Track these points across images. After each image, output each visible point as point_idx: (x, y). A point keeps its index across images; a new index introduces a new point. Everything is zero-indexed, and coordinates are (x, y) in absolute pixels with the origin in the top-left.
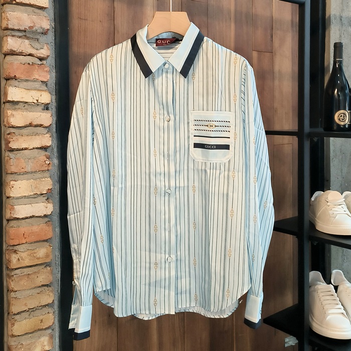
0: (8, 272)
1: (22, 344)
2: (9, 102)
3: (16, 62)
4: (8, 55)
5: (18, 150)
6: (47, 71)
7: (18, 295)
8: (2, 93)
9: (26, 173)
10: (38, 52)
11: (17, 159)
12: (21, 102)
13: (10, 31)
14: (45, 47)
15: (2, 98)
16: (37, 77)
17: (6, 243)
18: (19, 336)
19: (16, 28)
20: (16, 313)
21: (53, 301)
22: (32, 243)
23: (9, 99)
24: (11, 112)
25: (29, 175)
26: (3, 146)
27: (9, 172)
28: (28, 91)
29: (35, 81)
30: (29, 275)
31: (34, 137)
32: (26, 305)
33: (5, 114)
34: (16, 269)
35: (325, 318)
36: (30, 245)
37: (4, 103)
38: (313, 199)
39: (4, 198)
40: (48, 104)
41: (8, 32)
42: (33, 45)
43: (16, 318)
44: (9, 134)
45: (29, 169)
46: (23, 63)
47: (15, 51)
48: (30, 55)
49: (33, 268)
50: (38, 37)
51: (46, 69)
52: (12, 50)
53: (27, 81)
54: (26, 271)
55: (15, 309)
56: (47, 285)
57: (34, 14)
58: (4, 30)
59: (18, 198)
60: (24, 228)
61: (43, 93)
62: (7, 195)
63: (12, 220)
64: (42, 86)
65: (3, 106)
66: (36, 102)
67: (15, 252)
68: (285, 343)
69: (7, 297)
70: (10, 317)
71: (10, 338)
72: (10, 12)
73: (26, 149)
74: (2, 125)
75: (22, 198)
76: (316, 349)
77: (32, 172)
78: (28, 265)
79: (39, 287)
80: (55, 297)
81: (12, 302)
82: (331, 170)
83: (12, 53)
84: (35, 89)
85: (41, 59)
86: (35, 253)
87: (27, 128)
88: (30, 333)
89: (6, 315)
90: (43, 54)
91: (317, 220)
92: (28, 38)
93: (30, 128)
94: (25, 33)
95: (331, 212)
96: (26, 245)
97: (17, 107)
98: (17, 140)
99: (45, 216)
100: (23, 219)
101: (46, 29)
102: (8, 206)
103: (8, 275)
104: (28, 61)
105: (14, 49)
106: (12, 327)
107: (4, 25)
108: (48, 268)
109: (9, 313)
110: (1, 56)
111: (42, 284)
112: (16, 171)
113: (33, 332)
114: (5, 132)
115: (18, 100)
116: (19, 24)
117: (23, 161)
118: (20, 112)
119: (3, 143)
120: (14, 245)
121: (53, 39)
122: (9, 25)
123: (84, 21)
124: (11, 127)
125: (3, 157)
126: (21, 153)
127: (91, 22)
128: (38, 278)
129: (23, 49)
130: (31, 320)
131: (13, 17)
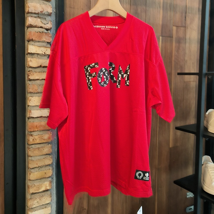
0: (28, 146)
1: (35, 185)
2: (29, 53)
3: (33, 31)
4: (29, 27)
5: (34, 80)
6: (50, 36)
7: (33, 158)
8: (26, 49)
9: (38, 93)
10: (45, 25)
11: (33, 85)
12: (36, 54)
13: (30, 14)
14: (50, 23)
15: (26, 51)
16: (44, 40)
17: (27, 130)
18: (33, 180)
19: (33, 12)
20: (32, 168)
21: (52, 163)
22: (41, 131)
23: (29, 51)
24: (30, 59)
25: (40, 94)
26: (26, 78)
27: (29, 92)
28: (40, 47)
29: (44, 42)
30: (39, 148)
31: (42, 73)
32: (37, 164)
33: (27, 60)
34: (32, 145)
37: (27, 54)
38: (207, 113)
39: (27, 106)
41: (29, 15)
42: (42, 22)
43: (32, 171)
44: (29, 71)
45: (39, 91)
46: (37, 32)
47: (32, 25)
48: (41, 27)
49: (41, 145)
50: (46, 17)
51: (50, 35)
52: (31, 25)
53: (39, 42)
54: (37, 146)
55: (31, 166)
56: (49, 154)
57: (43, 4)
58: (27, 13)
59: (33, 106)
60: (37, 122)
61: (48, 49)
62: (28, 104)
63: (30, 118)
64: (48, 45)
65: (26, 56)
66: (44, 53)
67: (32, 135)
68: (187, 195)
69: (28, 159)
70: (29, 170)
71: (29, 181)
72: (30, 3)
73: (38, 80)
74: (26, 67)
75: (36, 106)
78: (38, 143)
79: (45, 155)
80: (53, 161)
81: (29, 162)
83: (31, 26)
84: (44, 47)
85: (47, 30)
86: (42, 136)
90: (48, 27)
91: (209, 126)
93: (40, 68)
94: (38, 15)
96: (38, 132)
97: (33, 56)
98: (33, 74)
100: (36, 118)
101: (50, 12)
102: (28, 111)
103: (28, 147)
104: (40, 31)
105: (32, 24)
106: (29, 175)
107: (27, 11)
108: (50, 145)
109: (28, 168)
110: (26, 28)
111: (46, 153)
112: (32, 92)
113: (40, 179)
114: (27, 70)
115: (34, 52)
116: (35, 10)
117: (36, 86)
118: (35, 59)
119: (26, 76)
120: (31, 132)
121: (55, 18)
122: (29, 10)
123: (73, 9)
124: (30, 67)
125: (26, 84)
126: (35, 82)
127: (77, 9)
128: (44, 150)
129: (37, 24)
130: (40, 172)
131: (31, 6)
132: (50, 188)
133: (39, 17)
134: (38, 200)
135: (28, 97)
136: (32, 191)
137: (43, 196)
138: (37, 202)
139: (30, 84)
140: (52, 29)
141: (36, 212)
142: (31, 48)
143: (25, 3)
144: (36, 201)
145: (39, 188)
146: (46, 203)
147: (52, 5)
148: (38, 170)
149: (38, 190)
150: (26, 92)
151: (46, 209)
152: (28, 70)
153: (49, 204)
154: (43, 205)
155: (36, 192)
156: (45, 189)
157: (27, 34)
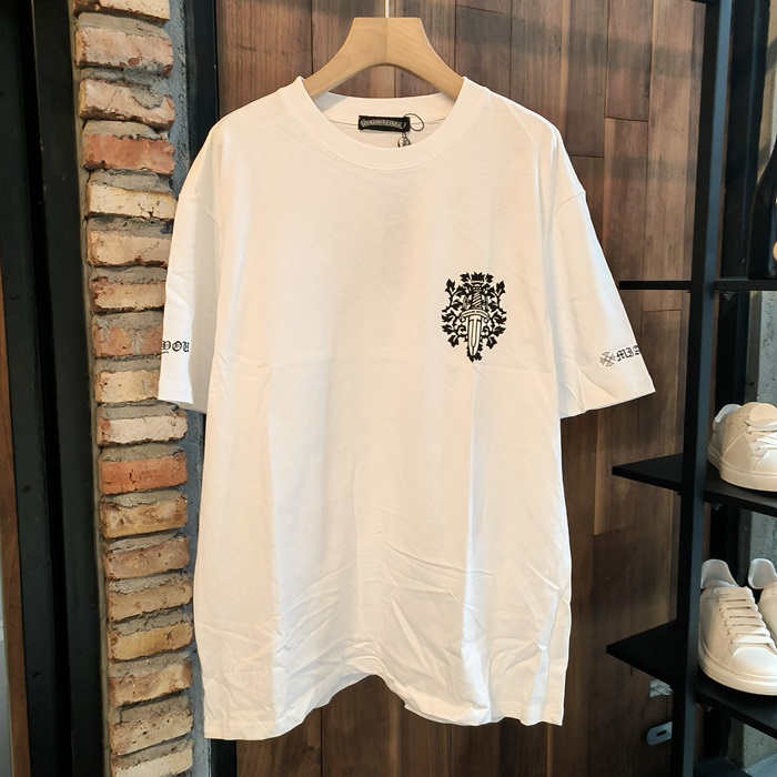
0: (105, 544)
1: (132, 676)
2: (95, 215)
3: (104, 134)
4: (91, 119)
5: (115, 311)
6: (168, 153)
7: (123, 587)
8: (82, 199)
9: (132, 357)
10: (150, 112)
11: (113, 330)
12: (119, 216)
13: (92, 70)
14: (165, 103)
15: (82, 207)
16: (149, 165)
17: (99, 491)
18: (126, 661)
19: (102, 62)
20: (119, 619)
21: (191, 599)
22: (147, 491)
23: (94, 208)
24: (97, 235)
25: (139, 361)
26: (88, 305)
27: (99, 355)
28: (132, 193)
29: (145, 173)
30: (142, 550)
31: (146, 286)
32: (138, 605)
33: (88, 241)
34: (118, 539)
35: (731, 652)
36: (145, 495)
37: (87, 218)
38: (718, 419)
39: (93, 406)
40: (172, 221)
41: (87, 72)
42: (139, 98)
43: (120, 630)
44: (96, 280)
45: (136, 349)
46: (119, 136)
47: (101, 111)
48: (134, 119)
49: (151, 538)
50: (151, 82)
51: (167, 149)
52: (95, 109)
53: (128, 172)
54: (138, 543)
55: (117, 613)
56: (179, 571)
57: (140, 32)
58: (81, 67)
59: (116, 406)
60: (130, 462)
61: (163, 199)
62: (97, 399)
63: (107, 447)
64: (161, 185)
65: (84, 224)
66: (148, 216)
67: (115, 507)
68: (651, 689)
69: (105, 590)
70: (109, 626)
71: (111, 664)
72: (88, 29)
73: (130, 310)
74: (84, 264)
75: (126, 405)
77: (143, 356)
78: (139, 532)
79: (164, 573)
81: (111, 600)
82: (760, 363)
83: (97, 115)
84: (146, 190)
85: (157, 128)
86: (153, 510)
87: (132, 268)
88: (148, 657)
89: (103, 622)
90: (159, 117)
91: (725, 461)
92: (129, 84)
93: (137, 268)
94: (124, 74)
96: (135, 495)
97: (110, 225)
98: (112, 292)
99: (172, 441)
100: (128, 445)
101: (165, 64)
102: (100, 420)
103: (104, 549)
104: (129, 132)
105: (99, 107)
106: (113, 645)
107: (78, 57)
108: (181, 539)
109: (108, 620)
110: (79, 123)
111: (169, 567)
112: (111, 353)
113: (153, 656)
114: (89, 276)
115: (112, 212)
116: (107, 53)
117: (125, 334)
118: (115, 236)
119: (87, 297)
120: (113, 495)
121: (185, 87)
122: (88, 55)
123: (248, 52)
124: (99, 267)
125: (88, 326)
126: (121, 319)
127: (263, 55)
128: (162, 558)
129: (119, 107)
130: (148, 633)
131: (94, 38)
132: (187, 685)
133: (123, 79)
134: (146, 726)
135: (97, 372)
136: (121, 696)
137: (162, 712)
138: (145, 733)
139: (100, 328)
140: (175, 125)
141: (142, 766)
142: (103, 197)
143: (72, 28)
144: (138, 732)
145: (147, 685)
146: (174, 736)
147: (174, 38)
148: (141, 625)
149: (142, 694)
150: (89, 354)
151: (177, 755)
152: (94, 276)
153: (185, 740)
154: (164, 742)
155: (139, 699)
156: (168, 691)
157: (84, 145)
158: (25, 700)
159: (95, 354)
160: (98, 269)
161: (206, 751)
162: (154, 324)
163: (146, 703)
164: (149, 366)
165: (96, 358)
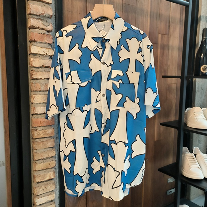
0: (33, 140)
1: (40, 175)
2: (32, 54)
3: (35, 32)
4: (31, 28)
5: (37, 79)
6: (51, 38)
7: (38, 151)
8: (28, 49)
9: (41, 91)
10: (47, 27)
11: (37, 84)
12: (38, 54)
13: (32, 15)
14: (50, 25)
15: (28, 52)
16: (46, 41)
17: (32, 126)
18: (38, 171)
19: (35, 14)
20: (37, 160)
21: (55, 155)
22: (44, 126)
23: (32, 52)
24: (33, 59)
26: (29, 77)
28: (42, 48)
29: (45, 43)
30: (43, 142)
31: (45, 73)
32: (42, 156)
33: (30, 60)
34: (37, 139)
36: (44, 127)
37: (29, 54)
38: (186, 111)
39: (30, 104)
40: (52, 56)
41: (31, 16)
42: (44, 23)
43: (37, 162)
44: (32, 71)
45: (42, 89)
46: (39, 33)
47: (34, 26)
48: (43, 29)
49: (45, 139)
50: (47, 19)
51: (51, 37)
52: (33, 26)
53: (41, 43)
54: (42, 140)
55: (36, 158)
56: (52, 147)
57: (44, 6)
58: (29, 15)
59: (37, 104)
60: (40, 119)
61: (50, 50)
62: (32, 102)
63: (34, 114)
64: (49, 46)
65: (29, 56)
66: (46, 54)
67: (36, 130)
68: (168, 181)
69: (33, 151)
70: (34, 161)
71: (34, 172)
72: (31, 5)
73: (41, 79)
74: (28, 66)
75: (39, 104)
76: (184, 183)
77: (44, 91)
78: (42, 137)
79: (48, 148)
80: (56, 153)
81: (35, 155)
82: (196, 98)
83: (33, 27)
84: (45, 48)
85: (48, 32)
86: (46, 131)
87: (41, 68)
88: (44, 170)
89: (32, 161)
90: (49, 29)
92: (41, 20)
93: (43, 68)
94: (39, 17)
95: (195, 117)
96: (42, 127)
97: (36, 56)
98: (36, 74)
100: (40, 114)
101: (51, 15)
102: (32, 108)
103: (33, 141)
104: (41, 32)
106: (35, 166)
107: (28, 11)
108: (53, 139)
109: (33, 160)
110: (28, 29)
111: (50, 146)
112: (36, 90)
113: (45, 169)
114: (30, 70)
115: (37, 53)
116: (36, 12)
117: (39, 85)
118: (37, 59)
119: (29, 75)
120: (35, 127)
121: (55, 21)
122: (31, 12)
123: (71, 13)
124: (33, 67)
125: (29, 83)
126: (39, 81)
127: (74, 14)
128: (48, 144)
129: (39, 25)
130: (44, 163)
131: (33, 7)
132: (54, 177)
134: (43, 188)
135: (32, 95)
136: (37, 180)
137: (48, 184)
138: (43, 190)
139: (33, 83)
140: (53, 31)
141: (42, 198)
142: (34, 49)
143: (27, 4)
144: (41, 189)
145: (44, 177)
146: (50, 191)
147: (52, 8)
148: (42, 161)
149: (43, 179)
150: (30, 90)
151: (51, 196)
153: (53, 192)
154: (48, 192)
155: (42, 181)
156: (49, 179)
157: (29, 35)
158: (11, 182)
159: (31, 90)
160: (33, 68)
161: (58, 195)
162: (47, 83)
163: (44, 182)
164: (45, 94)
165: (31, 91)
